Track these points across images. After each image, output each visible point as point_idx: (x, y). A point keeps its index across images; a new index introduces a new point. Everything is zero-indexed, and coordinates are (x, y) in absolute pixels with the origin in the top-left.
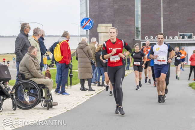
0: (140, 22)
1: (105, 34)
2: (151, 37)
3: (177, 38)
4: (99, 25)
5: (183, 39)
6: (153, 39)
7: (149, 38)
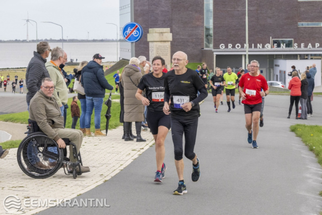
0: (211, 21)
1: (159, 44)
2: (229, 45)
3: (268, 46)
4: (150, 30)
5: (279, 49)
6: (232, 47)
7: (227, 47)
